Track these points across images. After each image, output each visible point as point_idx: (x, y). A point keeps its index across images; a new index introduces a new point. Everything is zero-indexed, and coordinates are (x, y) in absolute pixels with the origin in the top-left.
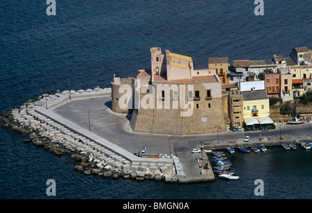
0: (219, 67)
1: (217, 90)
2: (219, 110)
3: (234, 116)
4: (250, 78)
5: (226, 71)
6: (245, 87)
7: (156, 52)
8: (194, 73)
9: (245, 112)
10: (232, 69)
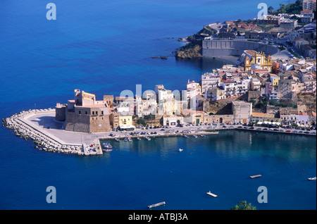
0: (108, 100)
1: (106, 110)
2: (107, 121)
3: (115, 124)
5: (112, 102)
7: (77, 92)
8: (96, 103)
9: (120, 122)
10: (115, 101)
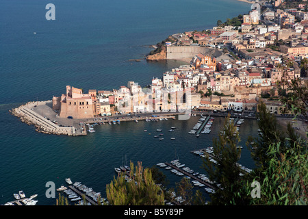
0: (92, 93)
1: (90, 101)
2: (91, 109)
3: (97, 111)
4: (104, 97)
5: (95, 95)
6: (102, 100)
7: (68, 88)
8: (82, 95)
9: (101, 110)
10: (97, 94)
